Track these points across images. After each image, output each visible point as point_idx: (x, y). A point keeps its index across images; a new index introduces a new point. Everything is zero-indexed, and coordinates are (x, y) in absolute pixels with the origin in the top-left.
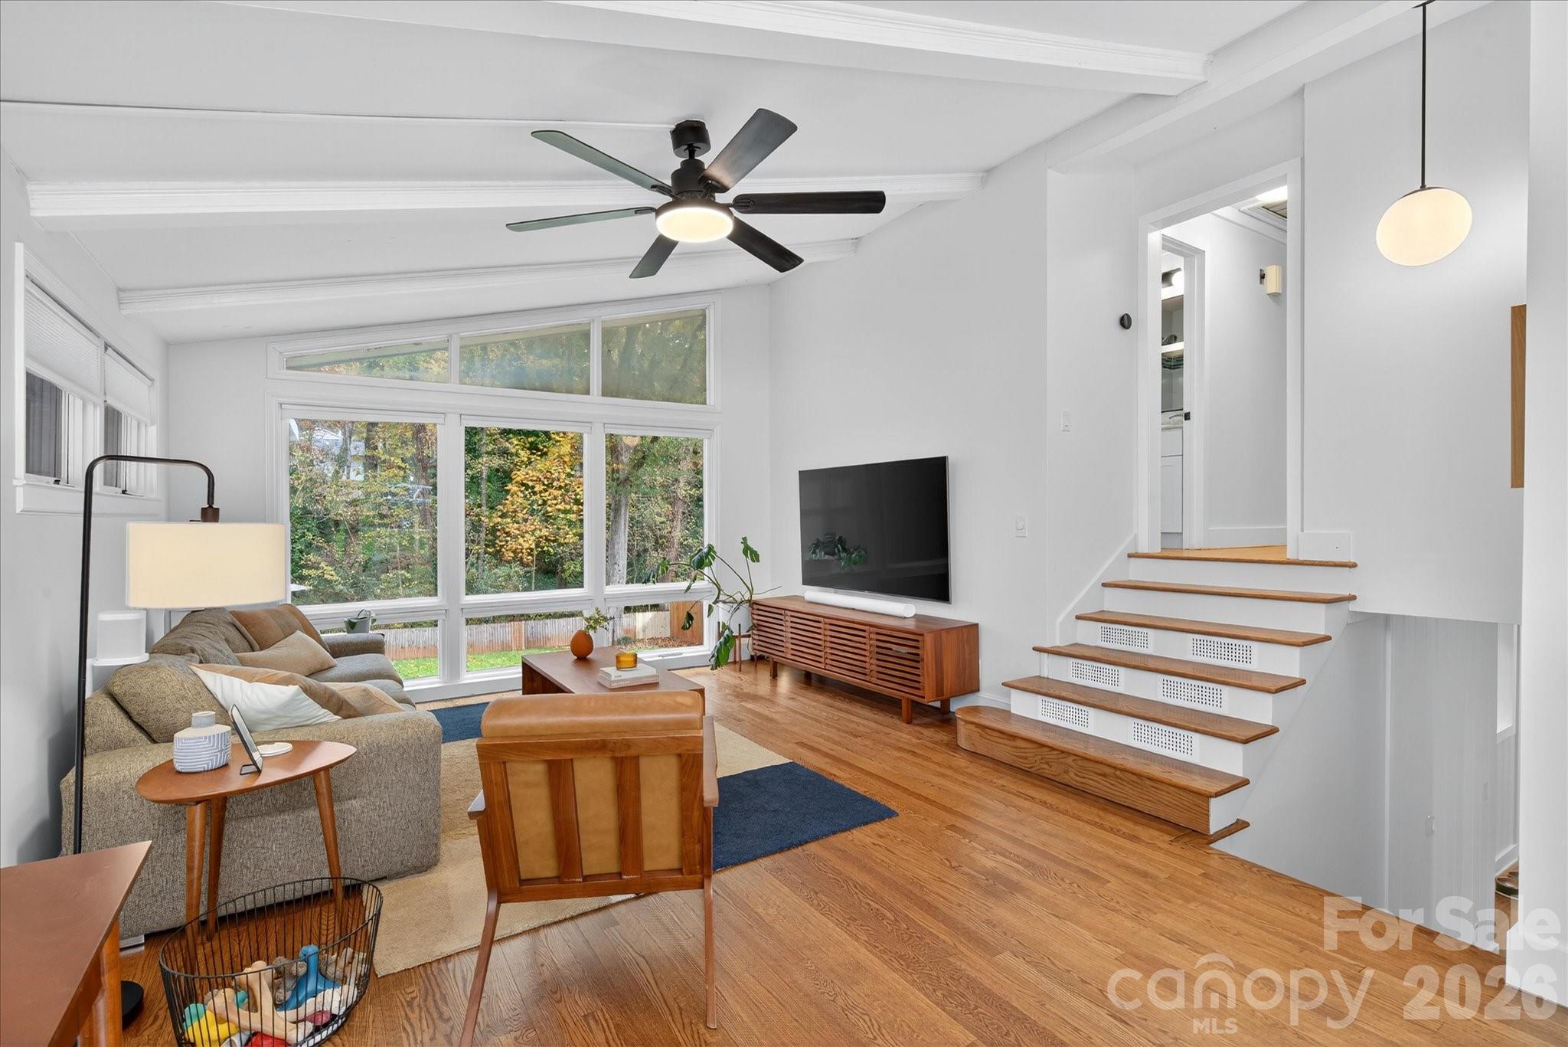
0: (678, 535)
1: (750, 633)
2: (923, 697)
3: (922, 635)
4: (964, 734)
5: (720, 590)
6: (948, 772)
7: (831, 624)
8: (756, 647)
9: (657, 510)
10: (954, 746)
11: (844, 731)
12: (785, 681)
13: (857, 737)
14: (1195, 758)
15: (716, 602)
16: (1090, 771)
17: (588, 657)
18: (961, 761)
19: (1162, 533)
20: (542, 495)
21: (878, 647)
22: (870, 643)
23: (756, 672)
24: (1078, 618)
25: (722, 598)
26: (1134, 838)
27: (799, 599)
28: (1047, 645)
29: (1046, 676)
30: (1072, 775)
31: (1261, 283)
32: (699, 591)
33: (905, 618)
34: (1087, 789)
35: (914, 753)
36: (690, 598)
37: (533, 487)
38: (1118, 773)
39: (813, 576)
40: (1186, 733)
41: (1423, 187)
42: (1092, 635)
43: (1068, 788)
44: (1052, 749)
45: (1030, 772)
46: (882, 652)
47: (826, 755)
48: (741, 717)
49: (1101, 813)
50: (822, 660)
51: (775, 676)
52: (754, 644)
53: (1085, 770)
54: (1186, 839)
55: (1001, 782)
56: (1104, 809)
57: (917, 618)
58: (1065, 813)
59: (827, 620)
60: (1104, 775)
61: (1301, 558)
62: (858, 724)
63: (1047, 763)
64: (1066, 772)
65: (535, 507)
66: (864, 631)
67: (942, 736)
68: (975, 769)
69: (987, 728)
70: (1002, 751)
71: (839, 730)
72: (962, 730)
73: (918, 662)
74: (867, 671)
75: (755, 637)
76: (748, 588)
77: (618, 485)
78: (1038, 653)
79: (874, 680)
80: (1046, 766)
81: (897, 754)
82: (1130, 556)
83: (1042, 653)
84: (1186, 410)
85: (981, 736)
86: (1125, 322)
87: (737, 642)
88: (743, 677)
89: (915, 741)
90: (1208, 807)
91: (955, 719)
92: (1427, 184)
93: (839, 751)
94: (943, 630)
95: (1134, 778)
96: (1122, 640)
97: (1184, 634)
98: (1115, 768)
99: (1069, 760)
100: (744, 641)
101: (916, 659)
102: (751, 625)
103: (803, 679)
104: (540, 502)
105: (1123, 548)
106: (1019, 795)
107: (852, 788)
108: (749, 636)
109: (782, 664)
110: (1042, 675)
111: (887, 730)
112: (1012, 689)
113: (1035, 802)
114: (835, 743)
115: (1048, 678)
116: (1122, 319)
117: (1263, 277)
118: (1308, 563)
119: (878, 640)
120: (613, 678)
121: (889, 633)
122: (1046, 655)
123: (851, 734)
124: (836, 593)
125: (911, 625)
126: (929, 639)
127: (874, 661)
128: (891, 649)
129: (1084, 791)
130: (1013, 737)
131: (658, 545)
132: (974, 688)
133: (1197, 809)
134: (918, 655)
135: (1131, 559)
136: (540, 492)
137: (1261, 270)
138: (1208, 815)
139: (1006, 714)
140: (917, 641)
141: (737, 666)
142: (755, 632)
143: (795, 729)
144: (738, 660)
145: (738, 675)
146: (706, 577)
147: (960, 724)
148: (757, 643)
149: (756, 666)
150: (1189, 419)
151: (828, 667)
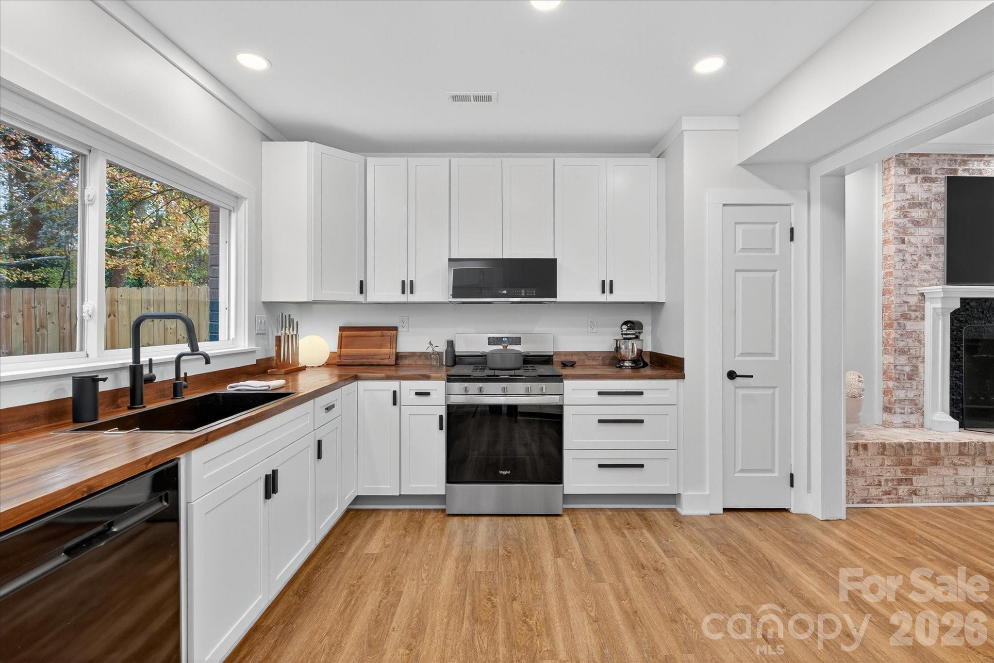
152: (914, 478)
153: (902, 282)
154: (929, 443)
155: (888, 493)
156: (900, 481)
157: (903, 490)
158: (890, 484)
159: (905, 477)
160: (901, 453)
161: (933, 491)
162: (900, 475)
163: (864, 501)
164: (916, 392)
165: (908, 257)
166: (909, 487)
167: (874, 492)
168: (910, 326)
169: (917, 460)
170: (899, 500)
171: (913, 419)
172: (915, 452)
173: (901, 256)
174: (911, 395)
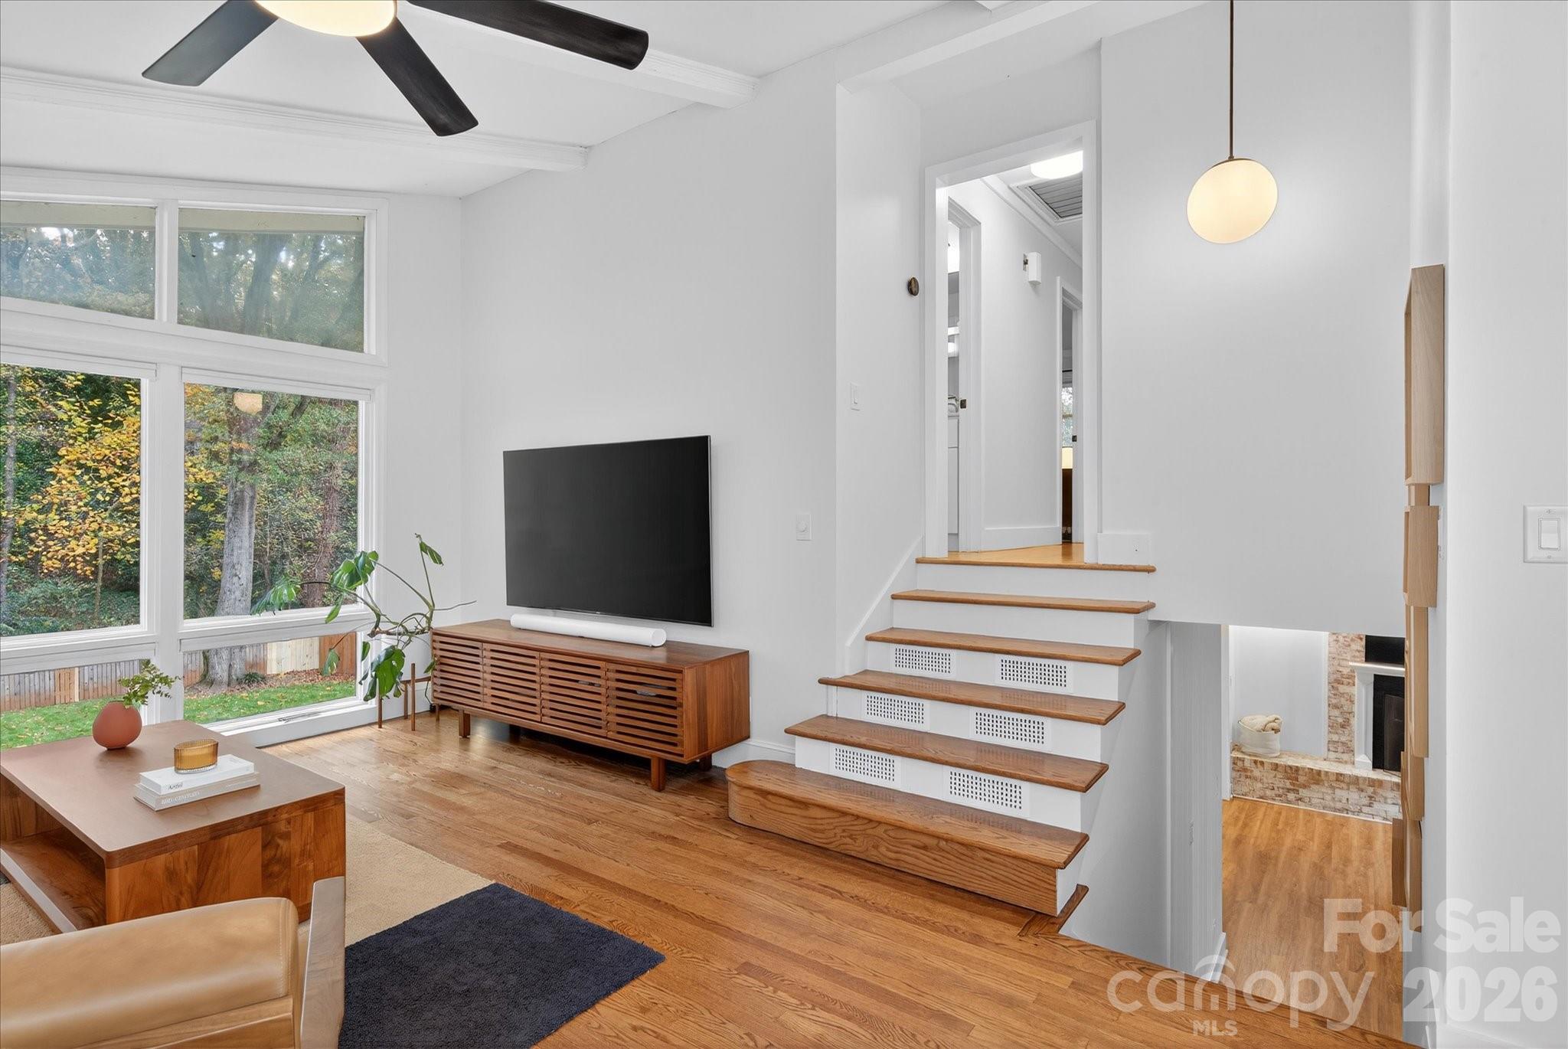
0: (332, 537)
1: (430, 674)
2: (682, 756)
3: (681, 672)
4: (738, 806)
5: (378, 616)
6: (725, 866)
7: (551, 660)
8: (436, 694)
9: (302, 502)
10: (726, 821)
11: (572, 815)
12: (481, 736)
13: (590, 822)
14: (1026, 813)
15: (373, 634)
16: (906, 844)
17: (129, 745)
18: (735, 844)
19: (949, 534)
20: (112, 480)
21: (618, 689)
22: (607, 683)
23: (438, 731)
24: (869, 639)
25: (383, 627)
26: (977, 939)
27: (505, 624)
28: (835, 675)
29: (835, 715)
30: (883, 850)
31: (1025, 269)
32: (347, 620)
33: (653, 647)
34: (903, 867)
35: (673, 840)
36: (336, 629)
37: (96, 470)
38: (943, 844)
39: (521, 594)
40: (1014, 782)
41: (1231, 158)
42: (885, 660)
43: (878, 869)
44: (858, 817)
45: (827, 849)
46: (624, 697)
47: (547, 861)
48: (413, 809)
49: (929, 904)
50: (536, 709)
51: (466, 733)
52: (435, 691)
53: (900, 843)
54: (1035, 929)
55: (796, 872)
56: (932, 897)
57: (668, 645)
58: (885, 911)
59: (543, 655)
60: (925, 848)
61: (1101, 562)
62: (590, 800)
63: (850, 837)
64: (876, 847)
65: (99, 496)
66: (598, 668)
67: (707, 806)
68: (757, 855)
69: (769, 793)
70: (792, 824)
71: (562, 812)
72: (736, 797)
73: (674, 708)
74: (603, 723)
75: (437, 681)
76: (427, 603)
77: (240, 470)
78: (825, 686)
79: (611, 734)
80: (848, 840)
81: (652, 845)
82: (918, 561)
83: (829, 686)
84: (962, 397)
85: (762, 805)
86: (912, 287)
87: (410, 689)
88: (418, 739)
89: (673, 819)
90: (1055, 882)
91: (726, 782)
92: (1235, 155)
93: (569, 853)
94: (706, 663)
95: (963, 850)
96: (923, 666)
97: (991, 655)
98: (939, 838)
99: (880, 831)
100: (421, 687)
101: (671, 703)
102: (431, 661)
103: (507, 734)
104: (109, 490)
105: (911, 552)
106: (824, 889)
107: (591, 920)
108: (428, 679)
109: (476, 716)
110: (829, 714)
111: (633, 805)
112: (796, 737)
113: (846, 900)
114: (559, 836)
115: (837, 718)
116: (910, 284)
117: (1026, 263)
118: (1107, 567)
119: (618, 680)
120: (164, 792)
121: (634, 670)
122: (834, 688)
123: (581, 818)
124: (555, 616)
125: (660, 657)
126: (689, 676)
127: (611, 709)
128: (634, 692)
129: (899, 871)
130: (804, 804)
131: (302, 549)
132: (744, 735)
133: (1043, 884)
134: (674, 698)
135: (919, 564)
136: (110, 477)
137: (1024, 255)
138: (1055, 892)
139: (788, 769)
140: (674, 680)
141: (409, 722)
142: (435, 673)
143: (500, 821)
144: (410, 712)
145: (410, 736)
146: (359, 599)
147: (733, 790)
148: (440, 689)
149: (438, 720)
150: (965, 407)
151: (546, 719)
152: (1300, 790)
153: (1335, 656)
154: (1312, 769)
155: (1280, 796)
156: (1289, 790)
157: (1291, 796)
158: (1281, 791)
159: (1292, 787)
160: (1289, 771)
161: (1314, 801)
162: (1288, 785)
163: (1261, 798)
164: (1349, 738)
165: (1341, 639)
166: (1297, 796)
167: (1269, 793)
168: (1342, 689)
169: (1302, 779)
170: (1289, 802)
171: (1345, 757)
172: (1300, 772)
173: (1335, 637)
174: (1343, 739)
